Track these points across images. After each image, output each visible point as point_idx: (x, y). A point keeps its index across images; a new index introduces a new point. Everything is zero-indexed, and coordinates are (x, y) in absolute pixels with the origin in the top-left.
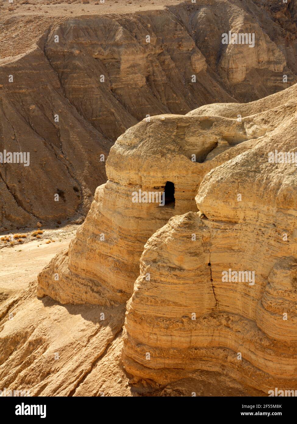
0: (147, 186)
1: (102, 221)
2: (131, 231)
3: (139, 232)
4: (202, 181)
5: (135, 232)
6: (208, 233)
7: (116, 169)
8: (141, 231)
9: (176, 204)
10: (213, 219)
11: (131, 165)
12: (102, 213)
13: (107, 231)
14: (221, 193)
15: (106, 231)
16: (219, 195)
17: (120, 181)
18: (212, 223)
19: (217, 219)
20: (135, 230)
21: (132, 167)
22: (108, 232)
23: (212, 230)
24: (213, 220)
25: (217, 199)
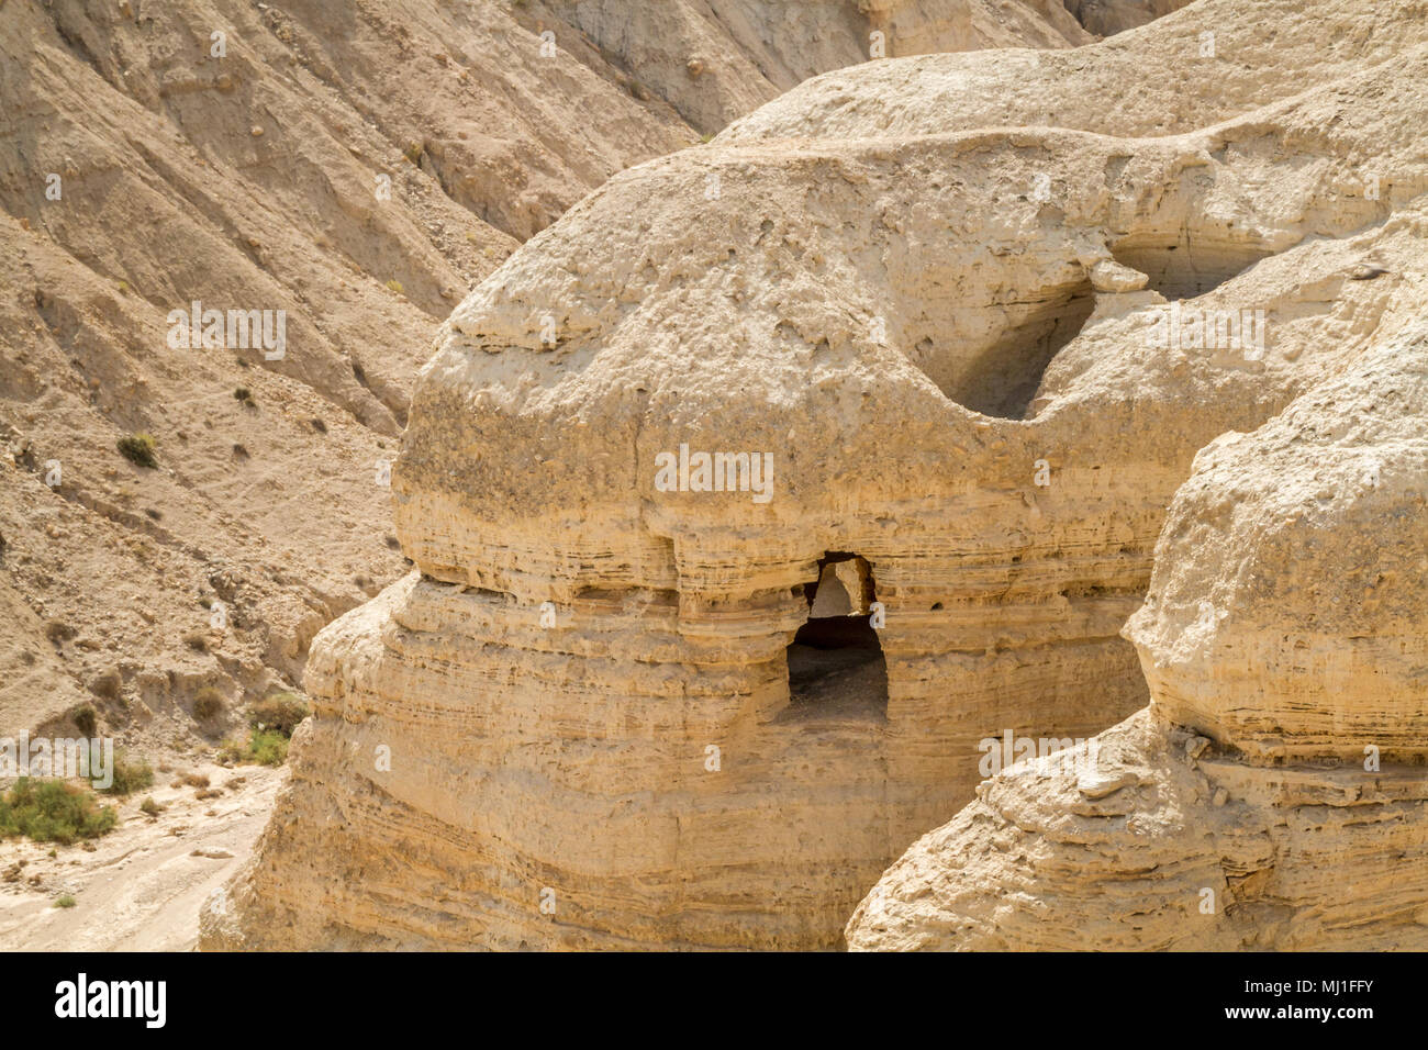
0: (713, 591)
1: (401, 846)
2: (635, 884)
3: (691, 888)
4: (1169, 529)
5: (658, 889)
6: (1261, 842)
7: (477, 502)
8: (695, 880)
9: (896, 689)
10: (1279, 750)
11: (592, 476)
12: (400, 790)
13: (444, 900)
14: (1333, 588)
15: (435, 905)
16: (1322, 603)
17: (514, 577)
18: (1277, 777)
19: (1301, 749)
20: (662, 878)
21: (600, 485)
22: (451, 908)
23: (1281, 820)
24: (1279, 760)
25: (1311, 624)
